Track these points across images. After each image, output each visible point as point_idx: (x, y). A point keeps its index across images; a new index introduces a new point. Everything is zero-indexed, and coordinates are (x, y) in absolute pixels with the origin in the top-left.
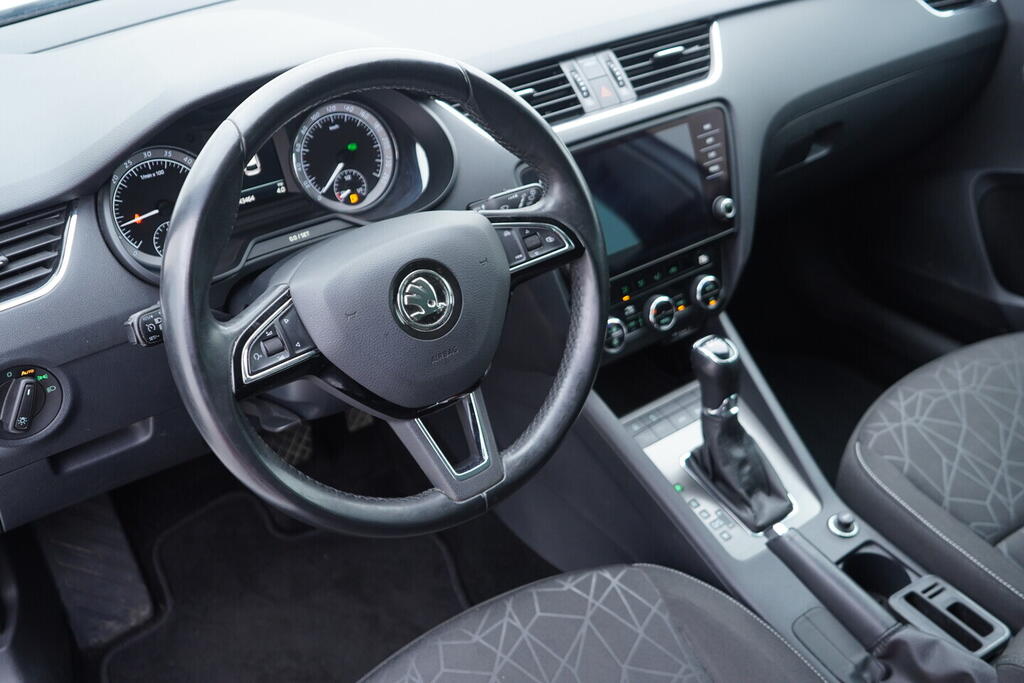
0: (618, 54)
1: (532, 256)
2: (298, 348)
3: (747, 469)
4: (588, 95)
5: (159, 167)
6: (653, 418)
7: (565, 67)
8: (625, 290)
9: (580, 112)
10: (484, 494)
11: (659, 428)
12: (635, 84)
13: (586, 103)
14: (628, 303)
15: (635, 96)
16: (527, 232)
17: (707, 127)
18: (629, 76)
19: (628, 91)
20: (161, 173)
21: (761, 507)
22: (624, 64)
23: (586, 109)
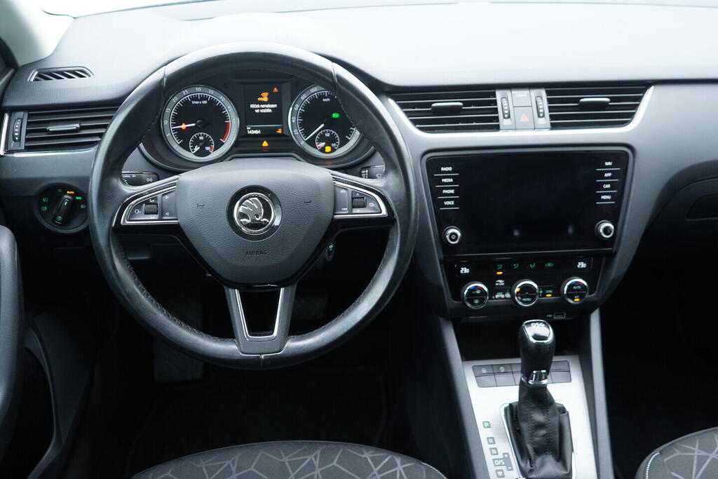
0: (548, 93)
1: (354, 212)
2: (167, 216)
3: (543, 432)
4: (509, 117)
5: (203, 98)
6: (502, 369)
7: (499, 94)
8: (500, 266)
9: (497, 128)
10: (263, 356)
11: (501, 378)
12: (552, 117)
13: (504, 122)
14: (500, 277)
15: (549, 126)
16: (358, 195)
17: (608, 164)
18: (550, 112)
19: (546, 121)
20: (205, 102)
21: (543, 465)
22: (550, 101)
23: (501, 127)
